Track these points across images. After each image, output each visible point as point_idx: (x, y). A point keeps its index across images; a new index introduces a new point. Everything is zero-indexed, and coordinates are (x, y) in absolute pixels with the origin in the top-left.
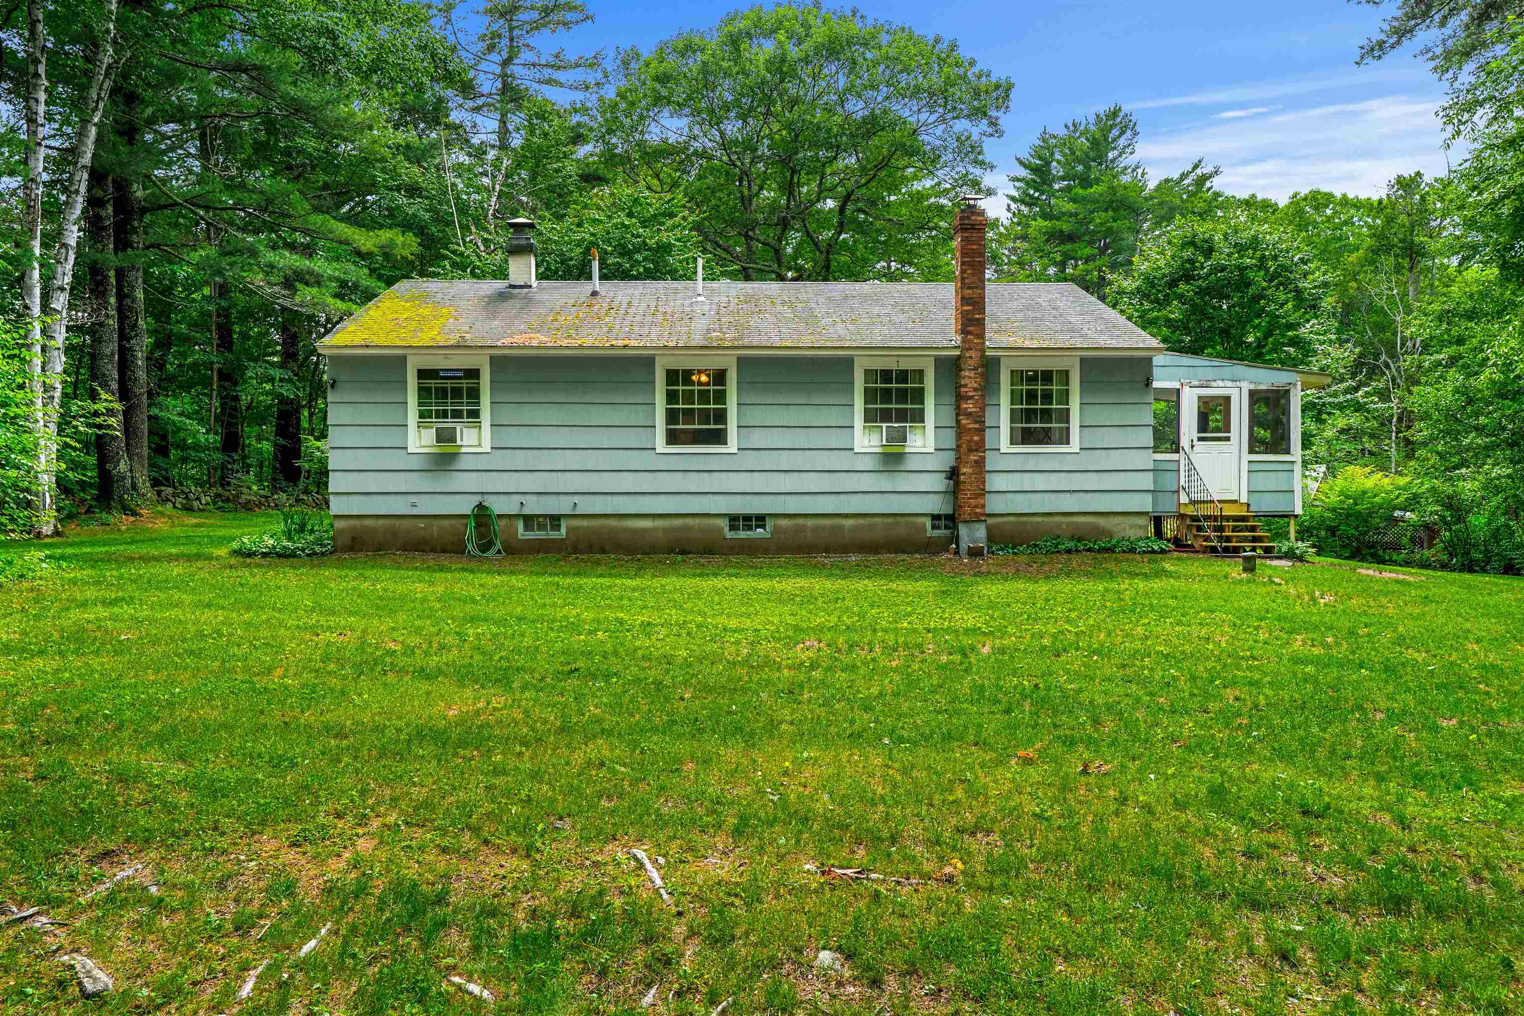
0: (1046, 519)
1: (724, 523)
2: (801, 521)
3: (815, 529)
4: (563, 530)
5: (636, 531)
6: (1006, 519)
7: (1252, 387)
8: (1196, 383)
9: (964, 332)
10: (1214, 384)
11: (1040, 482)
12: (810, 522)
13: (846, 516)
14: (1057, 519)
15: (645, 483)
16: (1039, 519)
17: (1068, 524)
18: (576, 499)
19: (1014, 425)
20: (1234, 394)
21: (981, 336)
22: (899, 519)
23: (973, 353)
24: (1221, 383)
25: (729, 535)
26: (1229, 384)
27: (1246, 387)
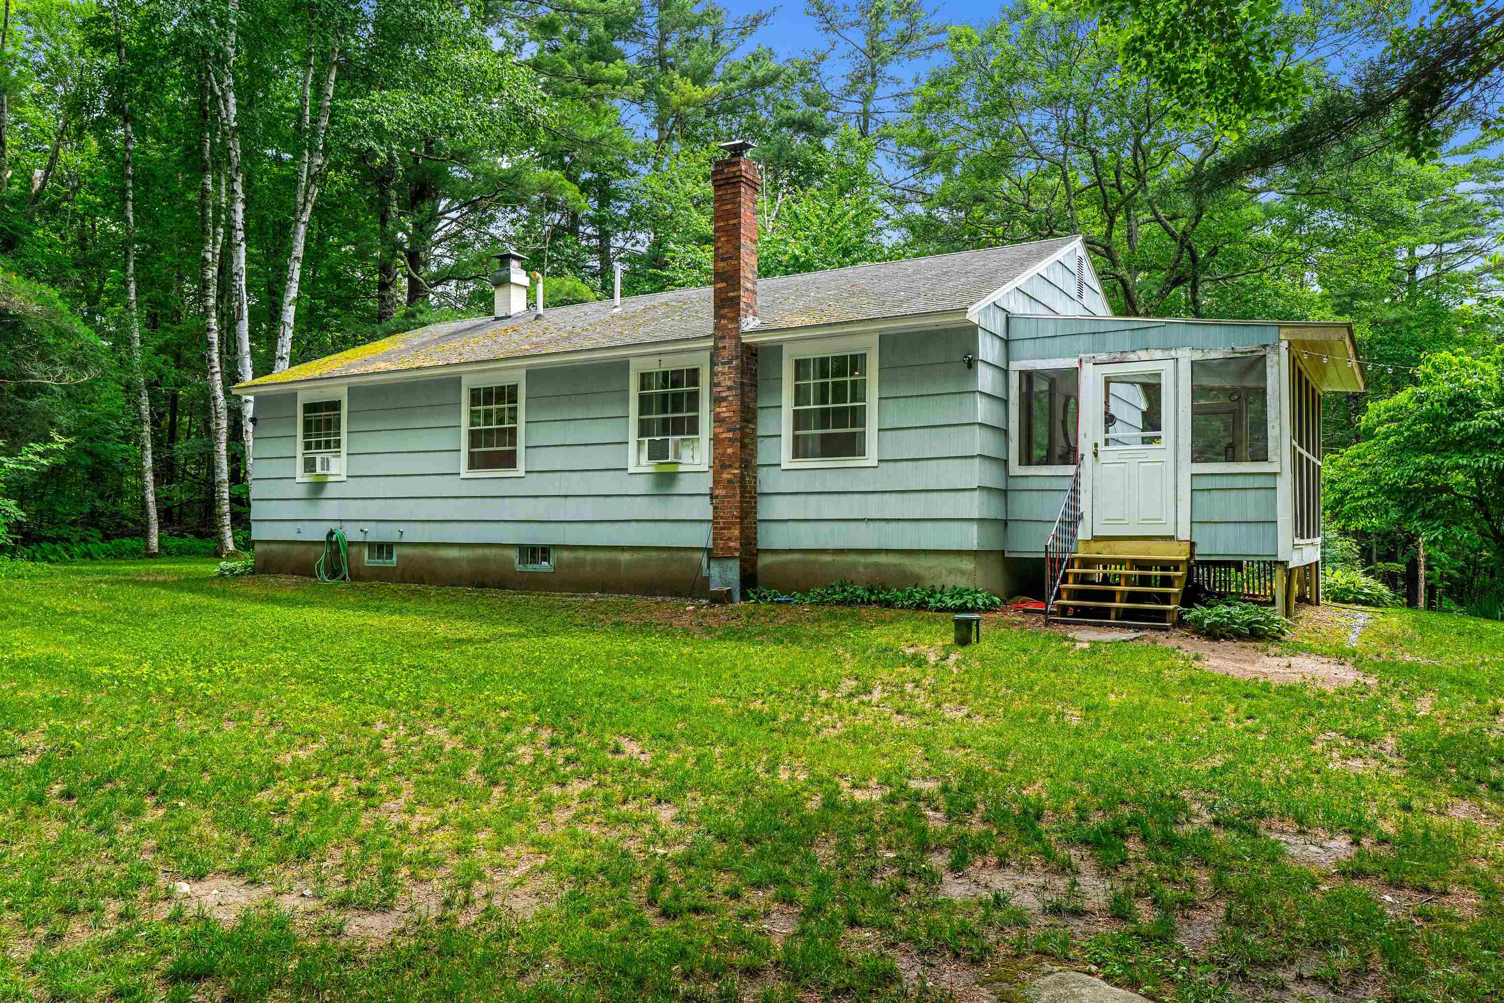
0: (839, 558)
1: (514, 554)
2: (581, 554)
3: (594, 563)
4: (395, 559)
5: (447, 561)
6: (790, 557)
7: (1198, 356)
8: (1104, 357)
9: (718, 316)
10: (1132, 356)
11: (829, 507)
12: (589, 555)
13: (623, 549)
14: (851, 558)
15: (448, 510)
16: (828, 558)
17: (866, 566)
18: (401, 527)
19: (798, 433)
20: (1166, 369)
21: (736, 318)
22: (675, 555)
23: (727, 342)
24: (1143, 355)
25: (519, 568)
26: (1158, 354)
27: (1186, 356)
